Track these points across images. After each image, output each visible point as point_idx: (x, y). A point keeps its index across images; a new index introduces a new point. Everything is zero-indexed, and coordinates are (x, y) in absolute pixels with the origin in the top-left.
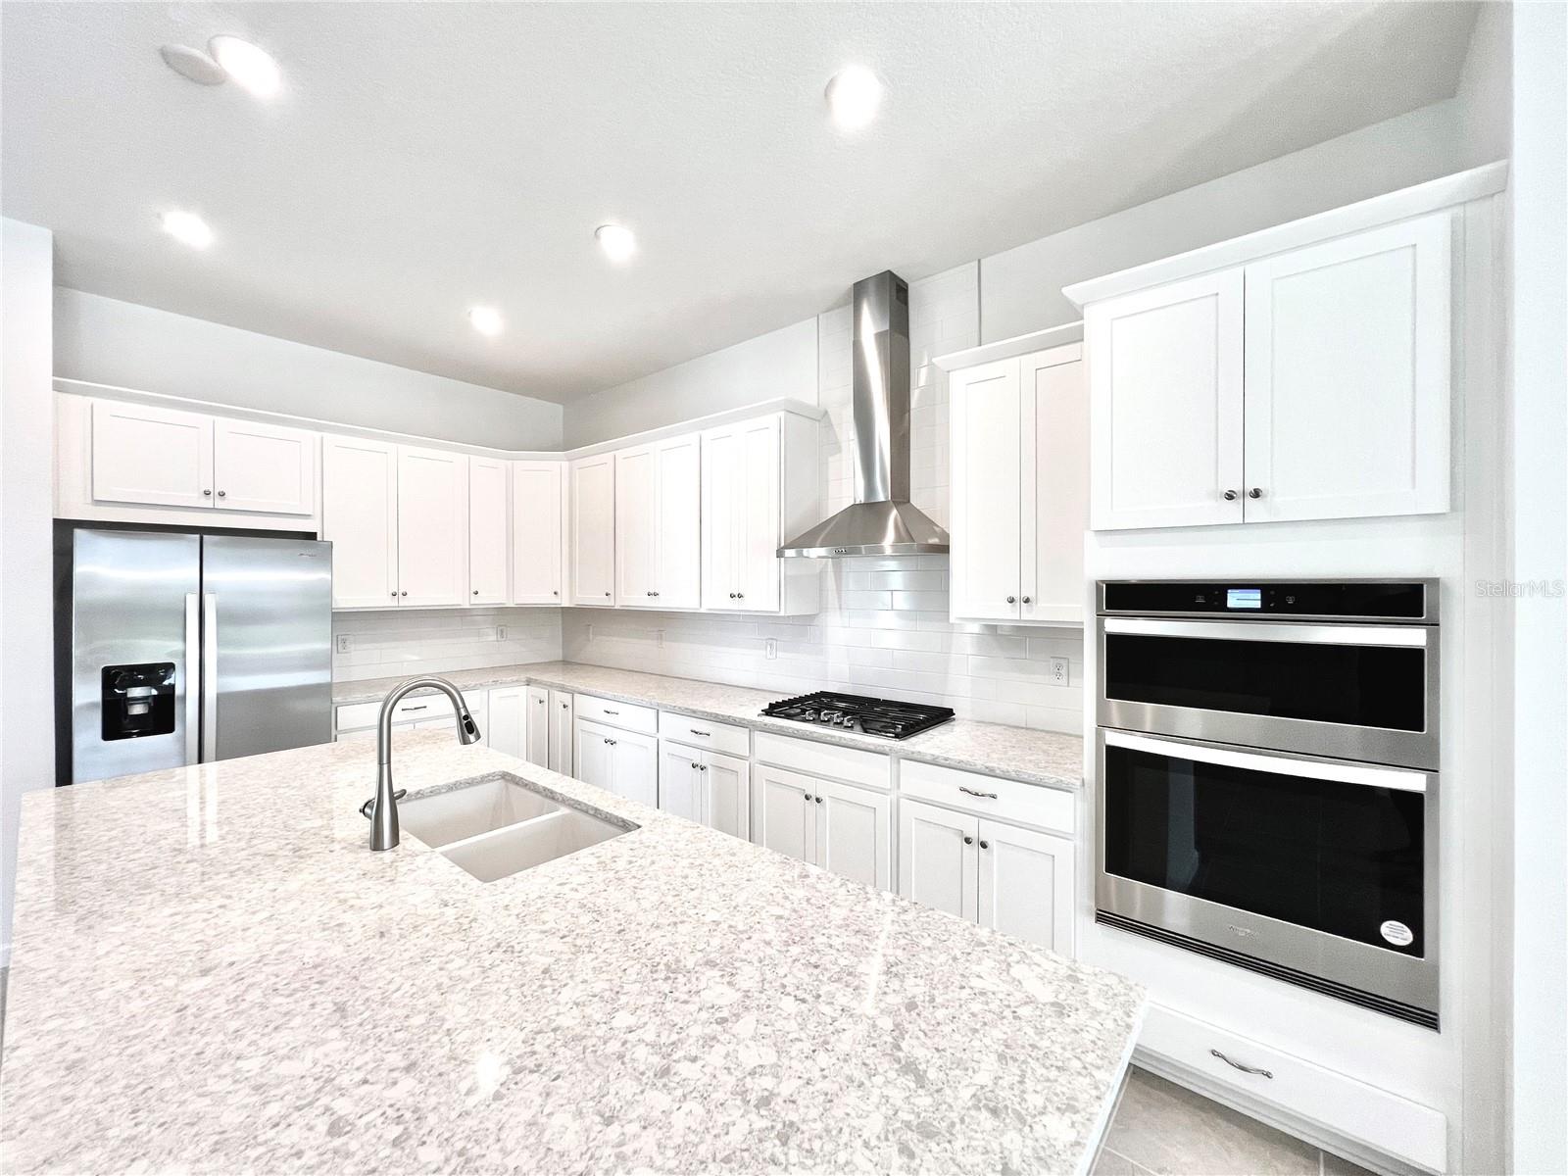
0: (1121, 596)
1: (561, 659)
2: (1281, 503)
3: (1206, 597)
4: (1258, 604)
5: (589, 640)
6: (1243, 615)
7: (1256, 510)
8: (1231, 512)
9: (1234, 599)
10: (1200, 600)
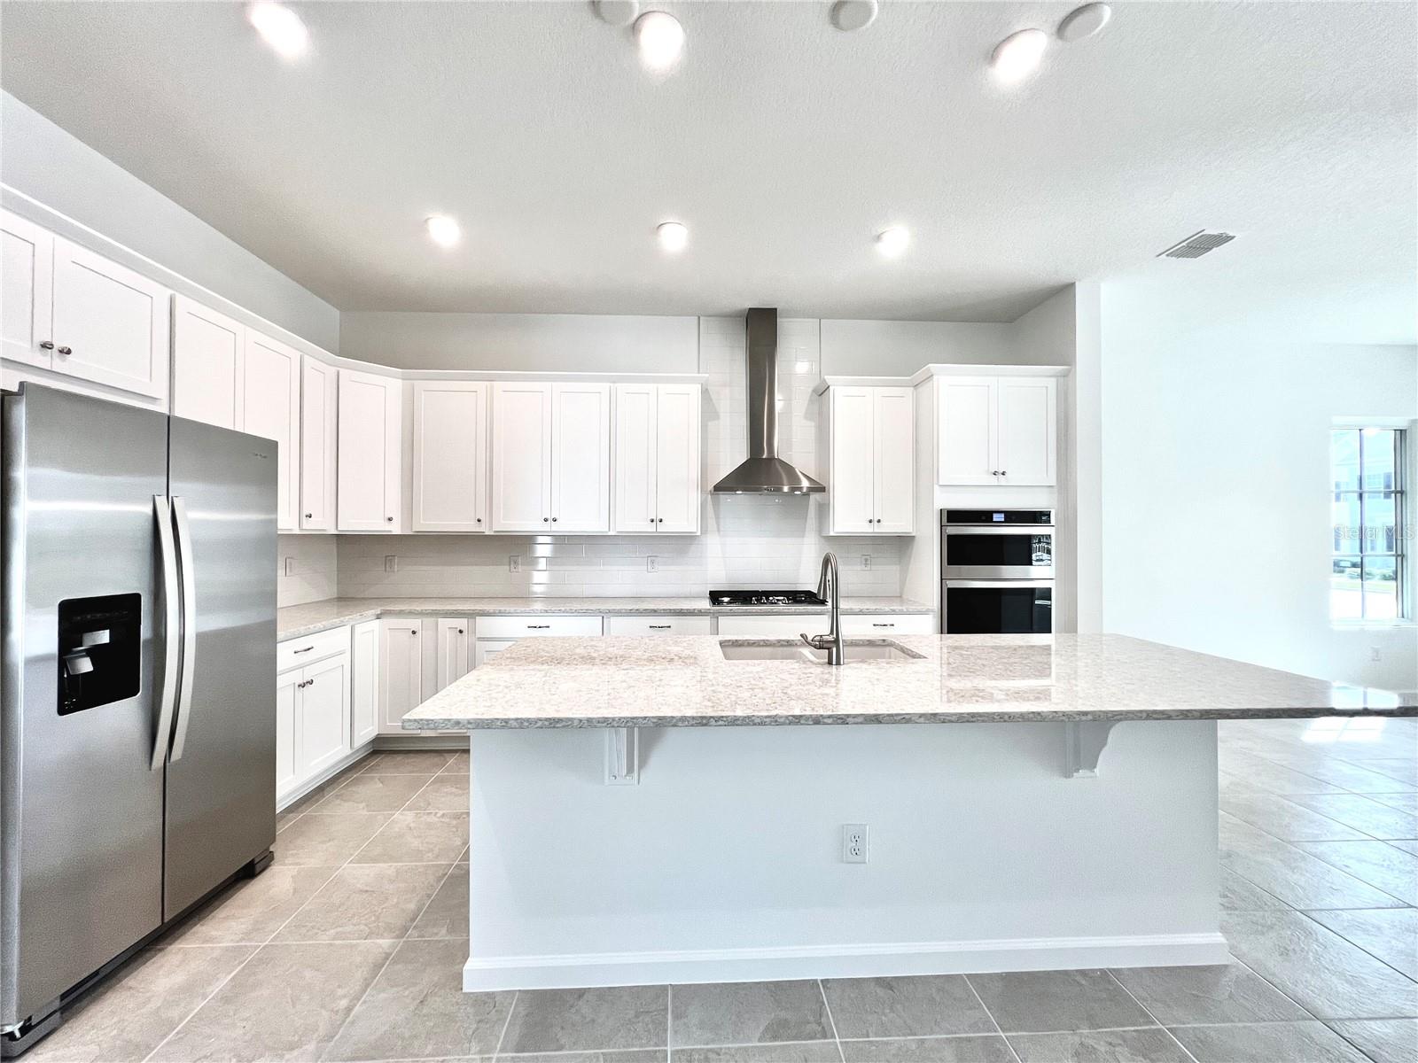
0: (954, 516)
1: (335, 596)
2: (1012, 478)
3: (984, 517)
4: (1003, 520)
5: (394, 571)
6: (998, 524)
7: (1002, 480)
8: (993, 480)
9: (996, 517)
10: (984, 518)
